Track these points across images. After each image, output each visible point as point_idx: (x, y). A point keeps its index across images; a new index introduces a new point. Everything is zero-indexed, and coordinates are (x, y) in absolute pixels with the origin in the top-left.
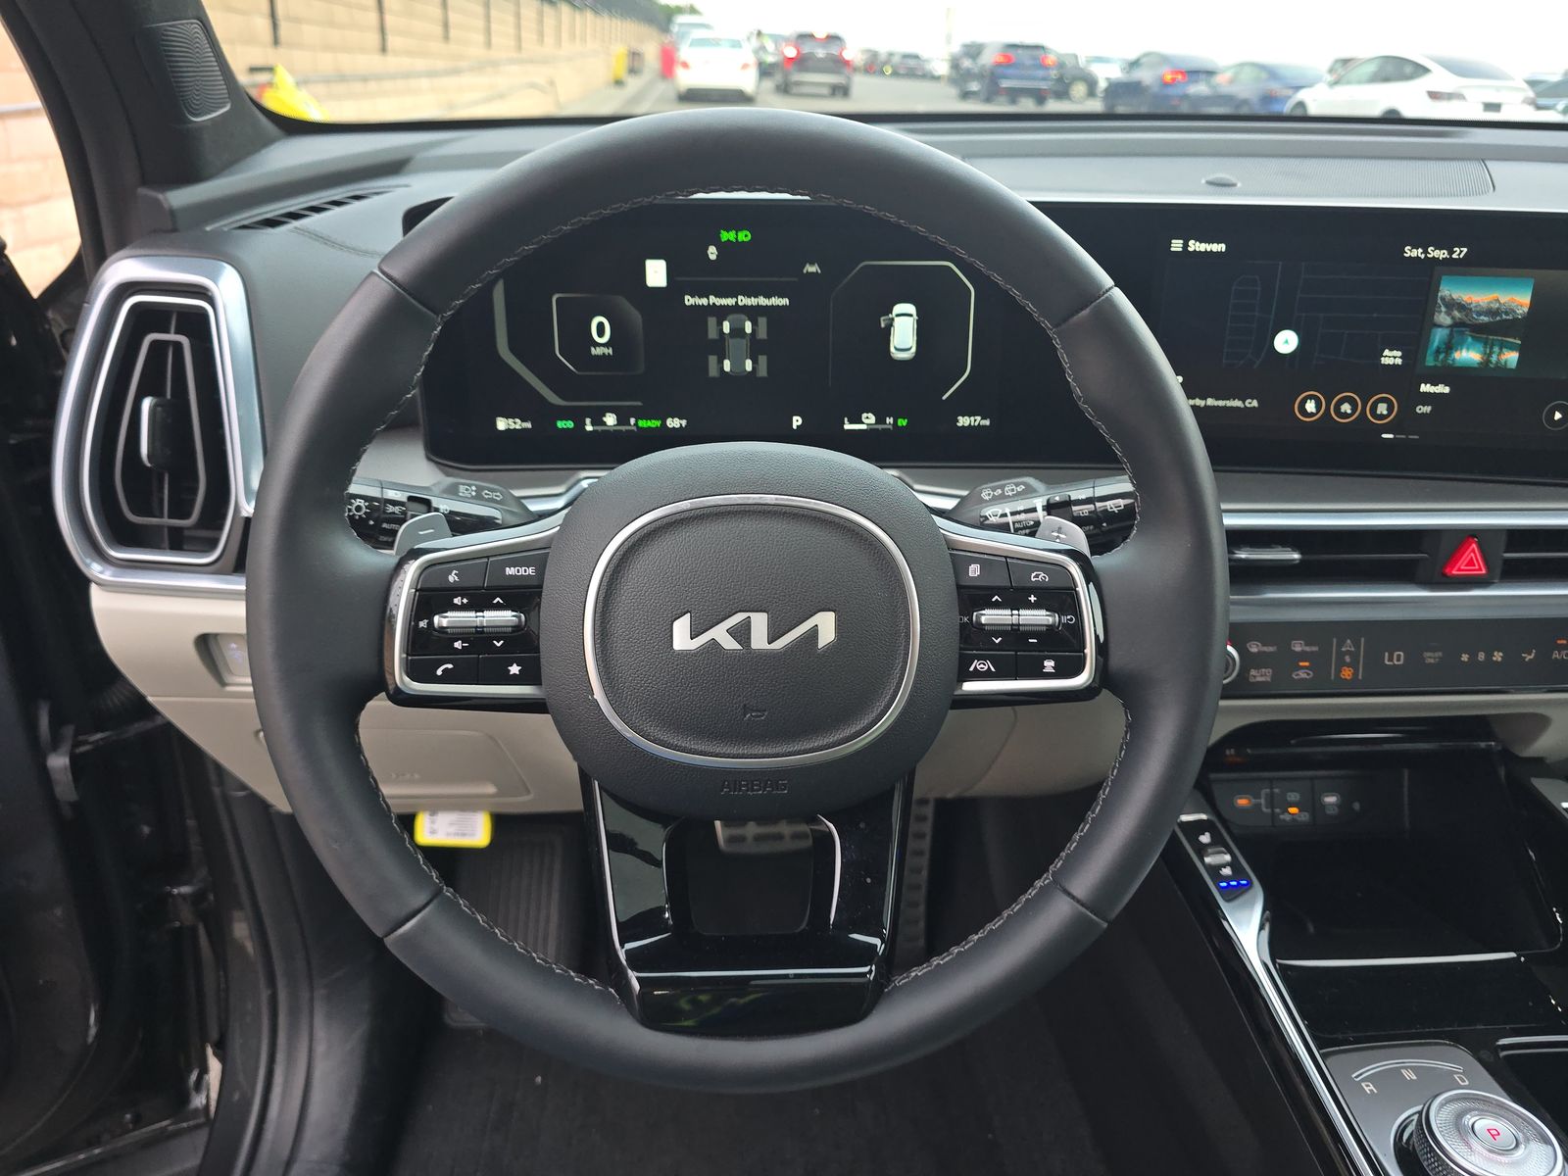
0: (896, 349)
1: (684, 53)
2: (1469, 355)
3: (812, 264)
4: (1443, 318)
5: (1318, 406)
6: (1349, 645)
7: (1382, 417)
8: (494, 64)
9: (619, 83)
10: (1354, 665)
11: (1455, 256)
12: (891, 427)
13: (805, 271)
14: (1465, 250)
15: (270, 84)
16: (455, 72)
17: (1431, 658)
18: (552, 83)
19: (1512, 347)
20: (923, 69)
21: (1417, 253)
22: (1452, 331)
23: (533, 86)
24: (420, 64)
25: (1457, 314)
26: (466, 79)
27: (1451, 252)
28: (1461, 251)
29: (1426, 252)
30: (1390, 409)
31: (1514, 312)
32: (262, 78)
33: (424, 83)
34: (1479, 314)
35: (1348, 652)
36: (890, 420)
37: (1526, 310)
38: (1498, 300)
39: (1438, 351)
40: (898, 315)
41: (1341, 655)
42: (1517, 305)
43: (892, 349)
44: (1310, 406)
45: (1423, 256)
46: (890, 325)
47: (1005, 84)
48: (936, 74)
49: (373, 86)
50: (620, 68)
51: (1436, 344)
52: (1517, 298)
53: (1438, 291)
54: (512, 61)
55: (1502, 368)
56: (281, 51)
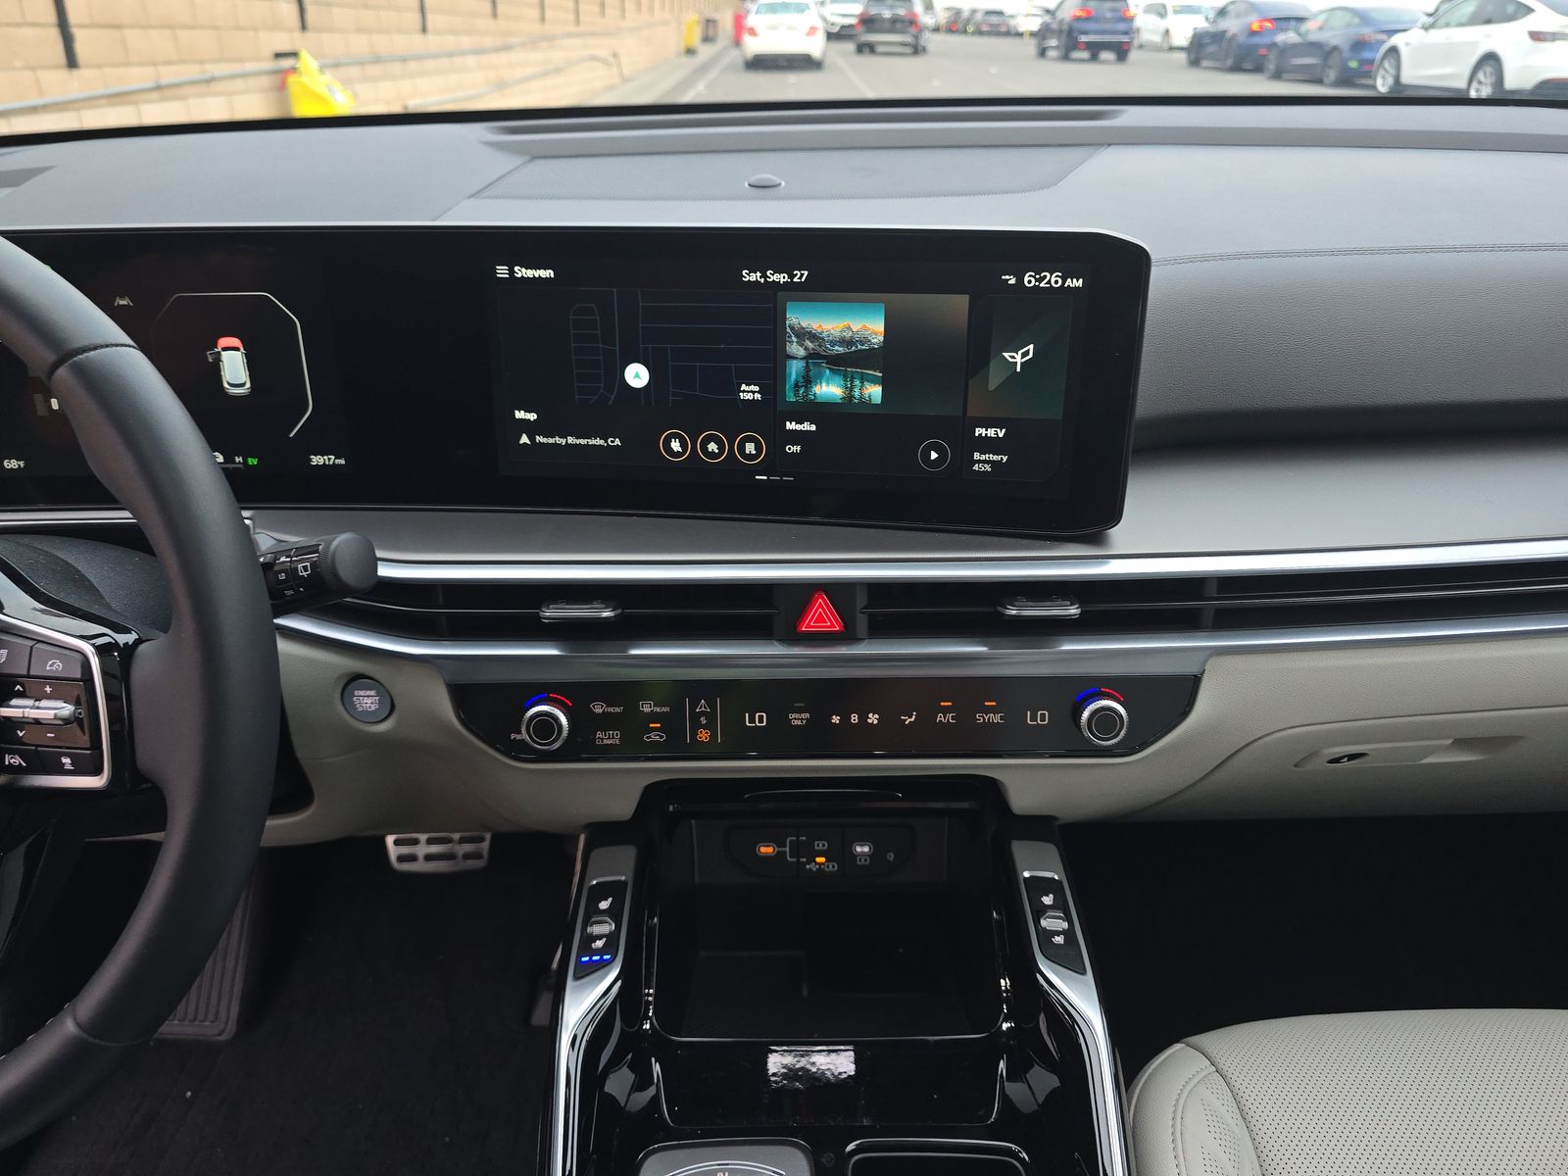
0: (229, 384)
1: (751, 20)
2: (830, 389)
3: (122, 297)
4: (795, 349)
5: (683, 445)
6: (703, 706)
7: (750, 457)
8: (550, 39)
9: (690, 52)
10: (710, 726)
11: (795, 280)
12: (240, 466)
13: (116, 304)
14: (806, 273)
15: (293, 70)
16: (507, 48)
17: (798, 719)
18: (615, 55)
19: (874, 381)
20: (1008, 25)
21: (755, 277)
22: (807, 363)
23: (593, 58)
24: (466, 42)
25: (808, 344)
26: (517, 56)
27: (792, 277)
28: (802, 275)
29: (764, 276)
30: (758, 448)
31: (869, 341)
32: (286, 63)
33: (471, 60)
34: (833, 343)
35: (702, 713)
36: (238, 459)
37: (882, 338)
38: (849, 328)
39: (797, 386)
40: (225, 349)
41: (695, 717)
42: (871, 335)
43: (226, 385)
44: (676, 446)
45: (762, 280)
46: (218, 359)
47: (1083, 38)
48: (1021, 29)
49: (412, 65)
50: (695, 38)
51: (793, 377)
52: (869, 325)
53: (785, 319)
54: (570, 35)
55: (866, 404)
56: (309, 35)
